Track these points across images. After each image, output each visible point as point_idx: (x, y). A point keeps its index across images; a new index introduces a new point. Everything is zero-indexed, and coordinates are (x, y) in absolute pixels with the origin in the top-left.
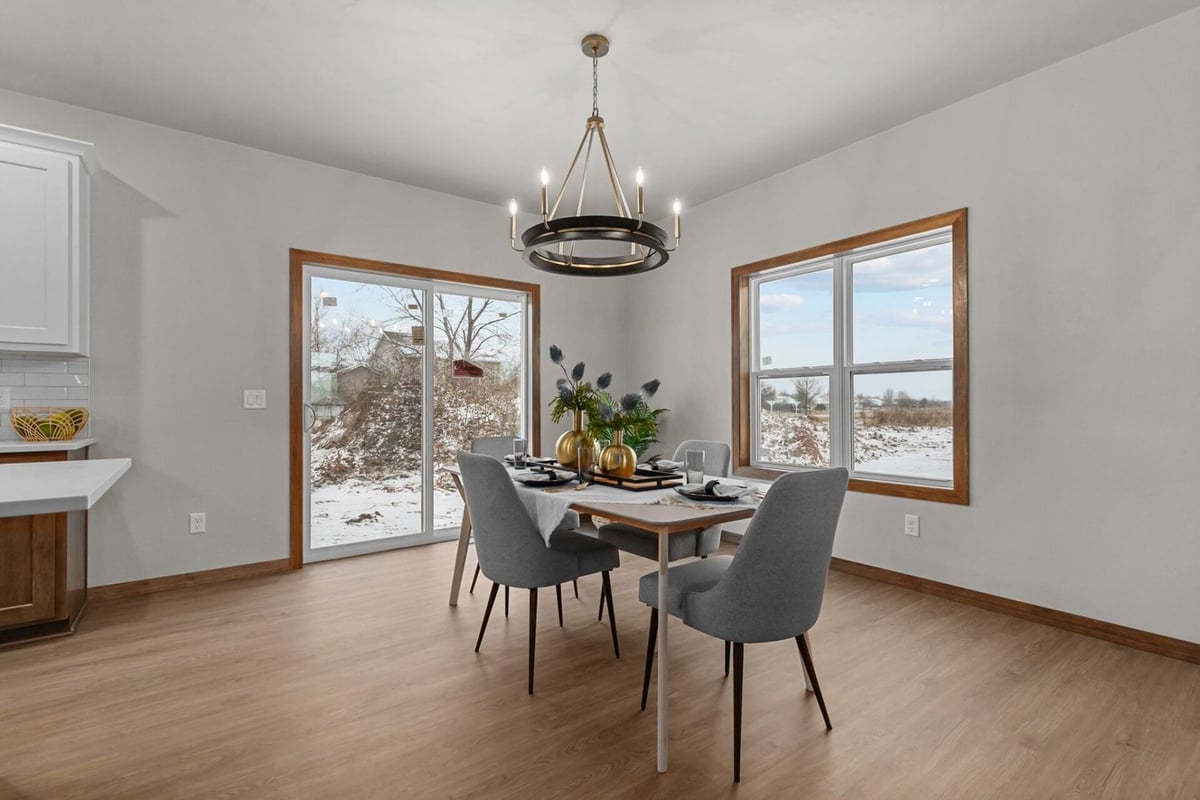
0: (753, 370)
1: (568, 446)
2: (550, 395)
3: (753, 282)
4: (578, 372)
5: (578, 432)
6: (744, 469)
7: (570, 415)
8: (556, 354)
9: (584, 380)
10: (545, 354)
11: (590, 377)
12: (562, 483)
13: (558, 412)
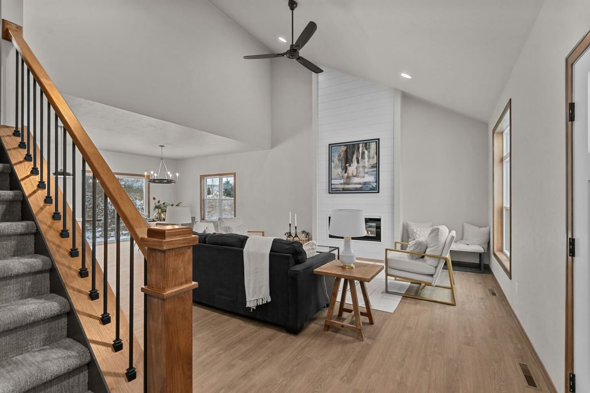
0: (205, 198)
1: (157, 215)
2: (152, 206)
3: (205, 178)
4: (159, 202)
5: (159, 213)
6: (203, 221)
7: (157, 210)
8: (154, 199)
9: (160, 203)
10: (151, 199)
11: (161, 203)
12: (155, 221)
13: (155, 209)
